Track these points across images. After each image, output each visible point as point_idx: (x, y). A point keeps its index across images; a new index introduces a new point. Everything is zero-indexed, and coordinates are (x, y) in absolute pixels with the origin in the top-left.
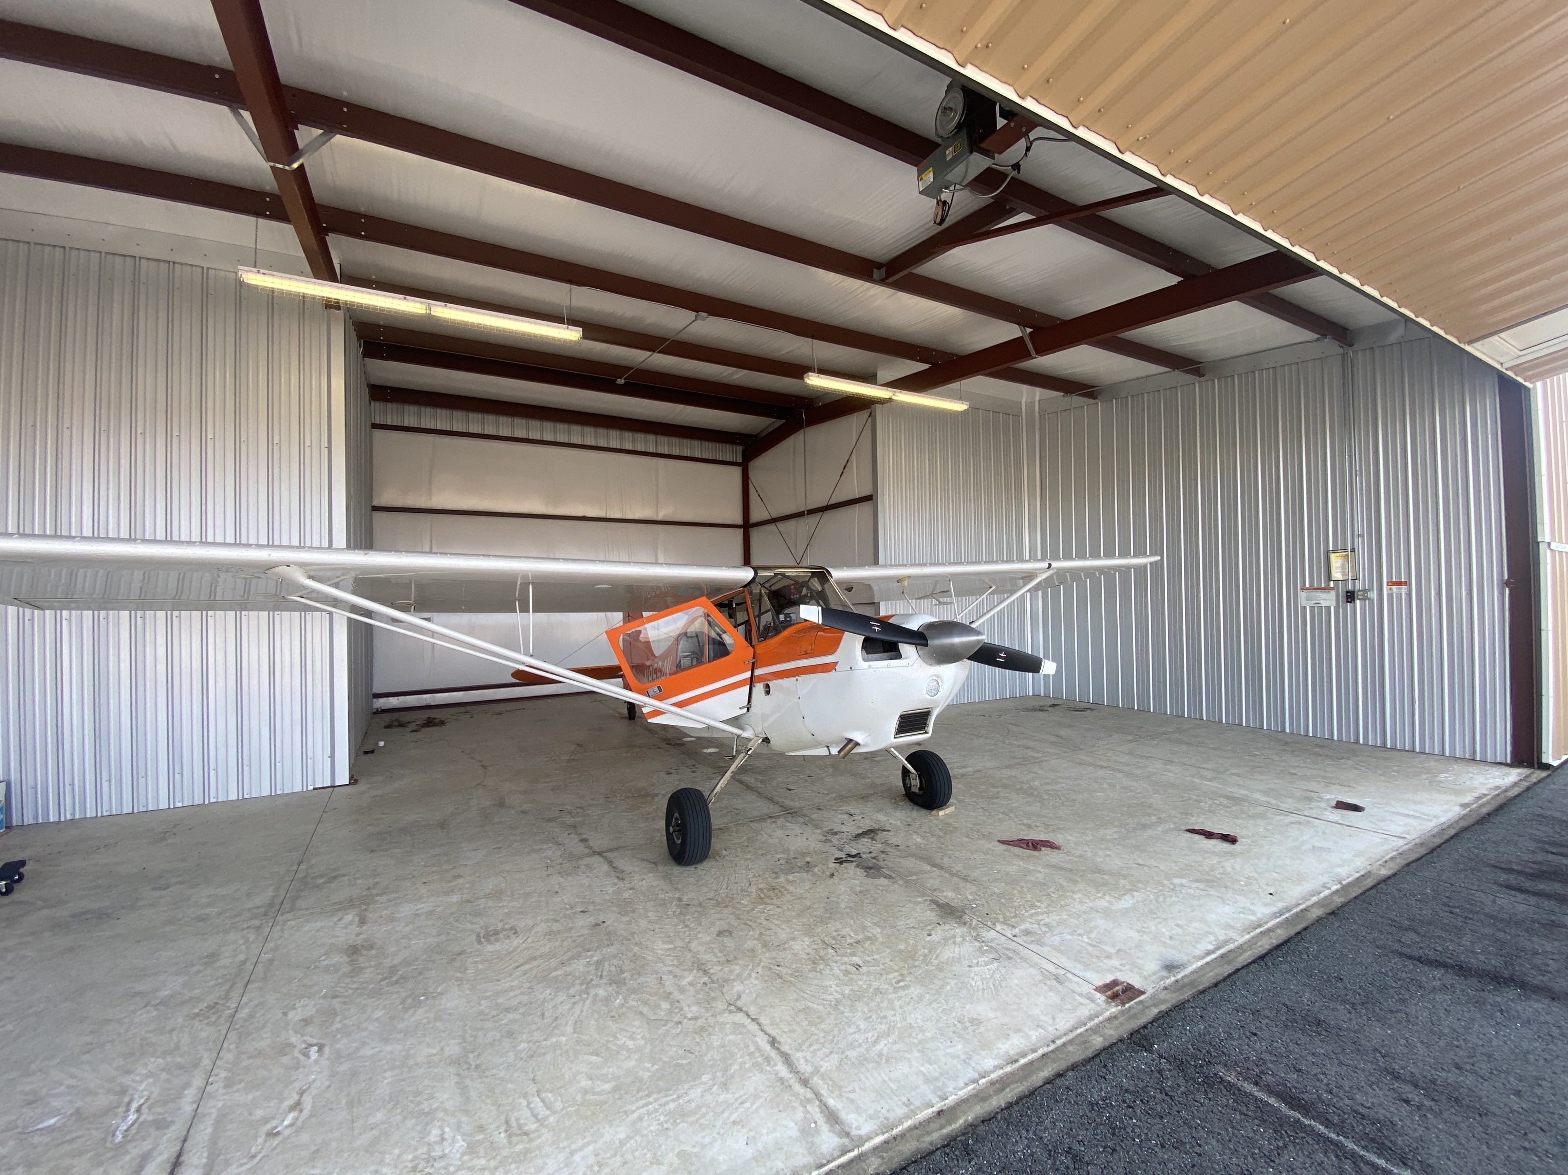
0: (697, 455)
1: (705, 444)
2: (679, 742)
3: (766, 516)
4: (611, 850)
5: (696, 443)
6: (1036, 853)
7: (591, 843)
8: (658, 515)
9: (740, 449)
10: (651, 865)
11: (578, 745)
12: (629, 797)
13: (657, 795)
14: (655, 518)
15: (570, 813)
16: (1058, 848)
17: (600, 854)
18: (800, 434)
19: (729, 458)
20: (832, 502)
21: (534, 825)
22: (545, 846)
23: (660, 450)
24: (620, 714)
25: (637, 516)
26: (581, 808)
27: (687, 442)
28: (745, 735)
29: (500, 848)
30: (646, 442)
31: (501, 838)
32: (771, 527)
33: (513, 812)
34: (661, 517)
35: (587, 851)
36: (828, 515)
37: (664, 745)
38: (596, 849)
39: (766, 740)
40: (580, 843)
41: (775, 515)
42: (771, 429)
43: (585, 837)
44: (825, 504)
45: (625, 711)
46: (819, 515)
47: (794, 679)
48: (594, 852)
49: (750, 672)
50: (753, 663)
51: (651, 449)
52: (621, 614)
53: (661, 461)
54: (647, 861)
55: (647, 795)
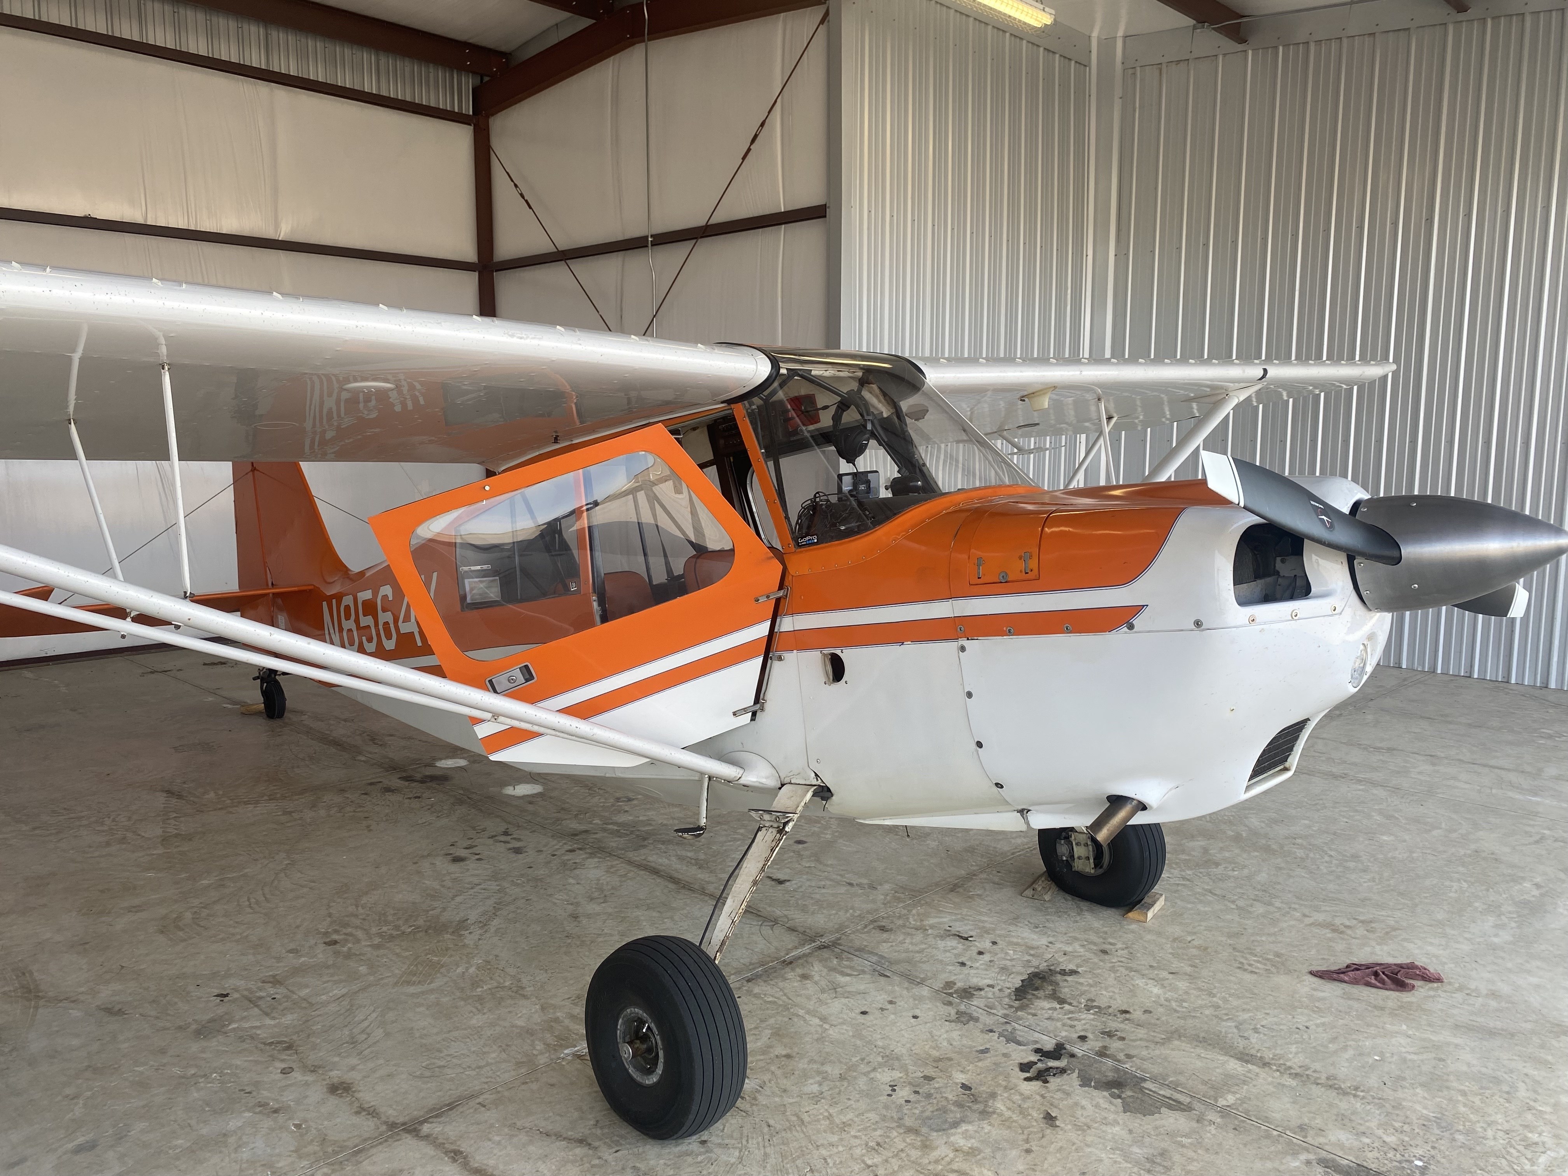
0: (370, 86)
1: (387, 62)
2: (429, 771)
3: (540, 245)
4: (437, 1113)
5: (366, 57)
6: (1406, 997)
7: (367, 1097)
8: (277, 226)
9: (468, 83)
10: (579, 1151)
11: (170, 792)
12: (392, 938)
13: (462, 924)
14: (269, 233)
15: (253, 1001)
16: (1439, 980)
17: (412, 1128)
18: (636, 54)
19: (443, 102)
20: (720, 217)
21: (163, 1051)
22: (234, 1124)
23: (279, 65)
24: (243, 704)
25: (229, 225)
26: (275, 981)
27: (346, 52)
28: (751, 778)
29: (91, 1146)
30: (241, 41)
31: (78, 1110)
32: (557, 274)
33: (75, 1013)
34: (284, 233)
35: (368, 1126)
36: (706, 248)
37: (394, 781)
38: (392, 1113)
39: (823, 792)
40: (333, 1100)
41: (564, 243)
42: (553, 40)
43: (335, 1075)
44: (701, 221)
45: (254, 697)
46: (683, 248)
47: (953, 646)
48: (392, 1126)
49: (768, 624)
50: (778, 601)
51: (256, 60)
52: (231, 463)
53: (281, 94)
54: (559, 1136)
55: (436, 928)
